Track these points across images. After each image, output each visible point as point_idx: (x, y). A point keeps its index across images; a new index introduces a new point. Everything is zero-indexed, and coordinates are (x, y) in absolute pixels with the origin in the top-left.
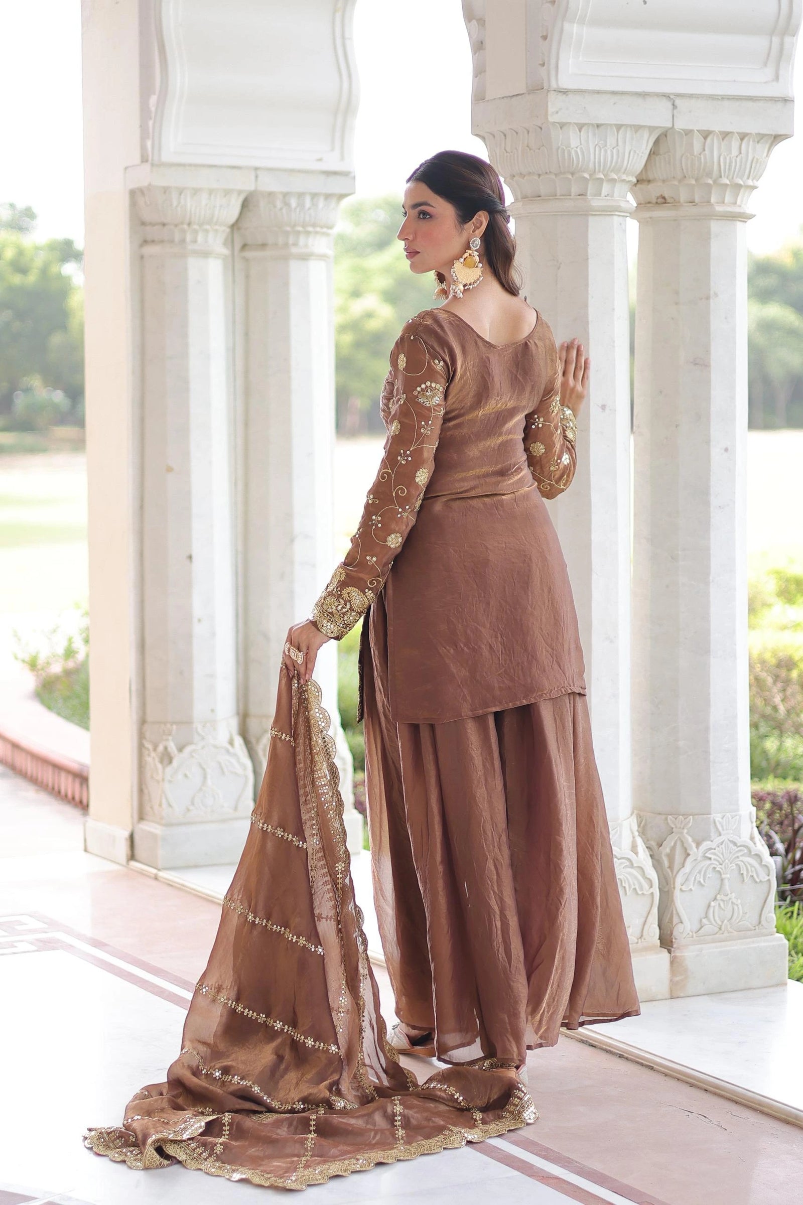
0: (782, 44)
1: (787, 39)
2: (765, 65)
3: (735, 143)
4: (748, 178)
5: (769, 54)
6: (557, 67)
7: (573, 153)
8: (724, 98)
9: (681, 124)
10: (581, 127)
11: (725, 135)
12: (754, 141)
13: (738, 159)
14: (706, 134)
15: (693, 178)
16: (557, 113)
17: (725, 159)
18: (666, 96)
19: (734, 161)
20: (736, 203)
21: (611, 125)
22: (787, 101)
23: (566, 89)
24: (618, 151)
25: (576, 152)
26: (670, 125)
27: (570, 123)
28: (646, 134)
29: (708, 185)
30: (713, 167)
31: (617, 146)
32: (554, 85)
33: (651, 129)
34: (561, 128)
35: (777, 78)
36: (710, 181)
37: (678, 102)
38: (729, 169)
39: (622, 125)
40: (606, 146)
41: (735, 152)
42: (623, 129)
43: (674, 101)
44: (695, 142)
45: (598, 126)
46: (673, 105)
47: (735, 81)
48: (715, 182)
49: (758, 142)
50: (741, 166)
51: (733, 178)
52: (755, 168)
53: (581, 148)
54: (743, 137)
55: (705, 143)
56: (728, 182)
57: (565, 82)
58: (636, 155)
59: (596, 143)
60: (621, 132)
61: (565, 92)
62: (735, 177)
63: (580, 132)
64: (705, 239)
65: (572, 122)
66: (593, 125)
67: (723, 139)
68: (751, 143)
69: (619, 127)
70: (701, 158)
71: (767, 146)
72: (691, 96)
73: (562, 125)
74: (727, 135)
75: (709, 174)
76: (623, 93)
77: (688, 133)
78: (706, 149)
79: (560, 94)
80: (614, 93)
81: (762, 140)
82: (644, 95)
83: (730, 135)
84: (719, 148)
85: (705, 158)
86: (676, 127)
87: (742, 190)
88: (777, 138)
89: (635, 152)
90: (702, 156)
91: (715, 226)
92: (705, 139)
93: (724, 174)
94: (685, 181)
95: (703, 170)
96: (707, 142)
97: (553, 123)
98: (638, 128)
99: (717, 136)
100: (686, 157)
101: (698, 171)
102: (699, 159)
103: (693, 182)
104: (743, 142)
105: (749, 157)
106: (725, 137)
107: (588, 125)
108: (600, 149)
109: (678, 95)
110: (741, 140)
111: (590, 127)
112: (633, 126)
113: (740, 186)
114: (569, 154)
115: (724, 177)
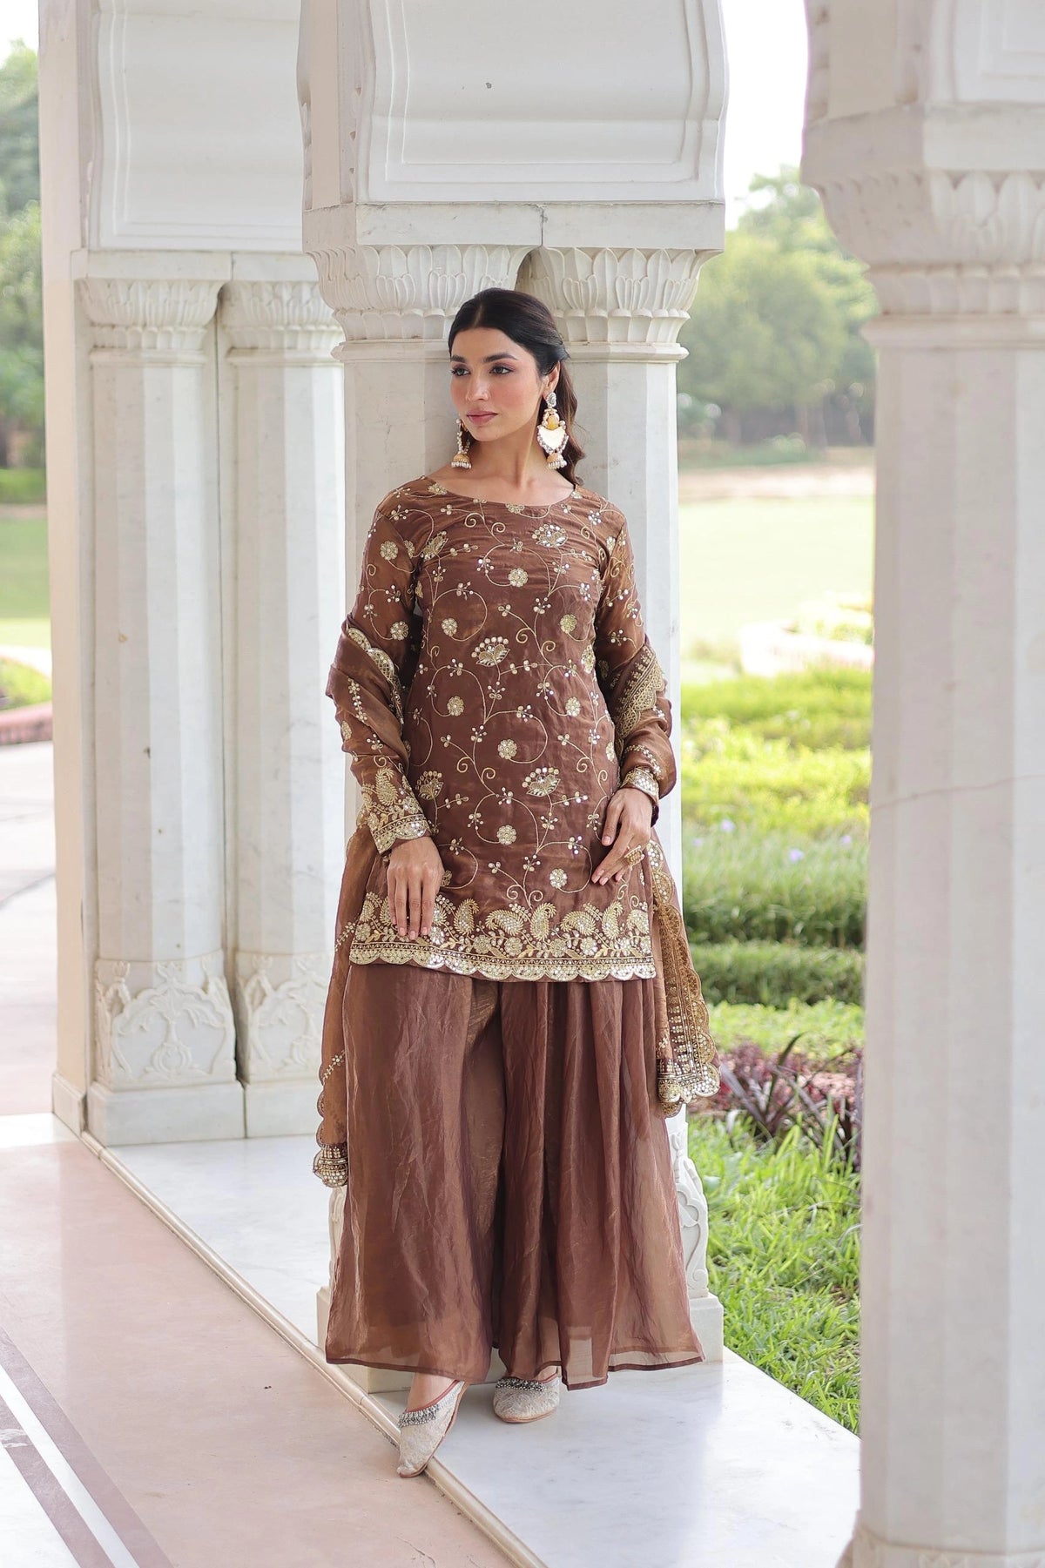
2: (679, 158)
3: (637, 264)
4: (663, 309)
6: (367, 174)
7: (397, 284)
8: (617, 204)
9: (552, 242)
10: (407, 250)
11: (623, 253)
12: (664, 260)
13: (642, 283)
14: (594, 253)
15: (580, 308)
16: (370, 233)
17: (623, 284)
18: (530, 205)
19: (635, 286)
21: (449, 246)
22: (714, 205)
23: (382, 202)
24: (464, 278)
25: (401, 284)
26: (538, 243)
27: (390, 247)
28: (504, 255)
29: (602, 319)
30: (605, 293)
31: (463, 271)
32: (363, 197)
33: (512, 249)
34: (378, 253)
35: (696, 176)
36: (604, 314)
37: (548, 213)
38: (631, 297)
39: (468, 246)
40: (445, 273)
41: (637, 273)
43: (543, 212)
44: (578, 263)
45: (432, 247)
46: (542, 216)
47: (633, 182)
48: (611, 314)
49: (672, 261)
50: (646, 292)
51: (637, 309)
53: (411, 277)
54: (648, 254)
55: (593, 263)
56: (630, 314)
57: (378, 195)
59: (432, 268)
60: (466, 254)
61: (381, 206)
62: (639, 307)
63: (406, 255)
64: (600, 388)
65: (394, 244)
66: (423, 246)
67: (619, 259)
68: (660, 262)
69: (463, 248)
70: (586, 283)
71: (687, 265)
72: (566, 204)
73: (379, 249)
74: (624, 253)
75: (602, 304)
76: (466, 204)
77: (568, 251)
78: (595, 271)
79: (373, 209)
80: (453, 204)
81: (676, 259)
82: (497, 205)
83: (628, 252)
84: (614, 271)
85: (594, 285)
86: (545, 245)
88: (698, 256)
89: (488, 279)
90: (589, 281)
91: (613, 372)
92: (593, 258)
93: (623, 303)
94: (571, 314)
95: (594, 299)
96: (595, 263)
97: (366, 247)
98: (491, 248)
99: (610, 254)
100: (569, 283)
101: (587, 301)
102: (586, 285)
103: (581, 314)
104: (650, 261)
105: (660, 281)
106: (623, 255)
107: (418, 247)
108: (437, 278)
109: (549, 204)
110: (648, 258)
111: (421, 250)
112: (485, 245)
113: (648, 319)
114: (391, 283)
115: (624, 307)
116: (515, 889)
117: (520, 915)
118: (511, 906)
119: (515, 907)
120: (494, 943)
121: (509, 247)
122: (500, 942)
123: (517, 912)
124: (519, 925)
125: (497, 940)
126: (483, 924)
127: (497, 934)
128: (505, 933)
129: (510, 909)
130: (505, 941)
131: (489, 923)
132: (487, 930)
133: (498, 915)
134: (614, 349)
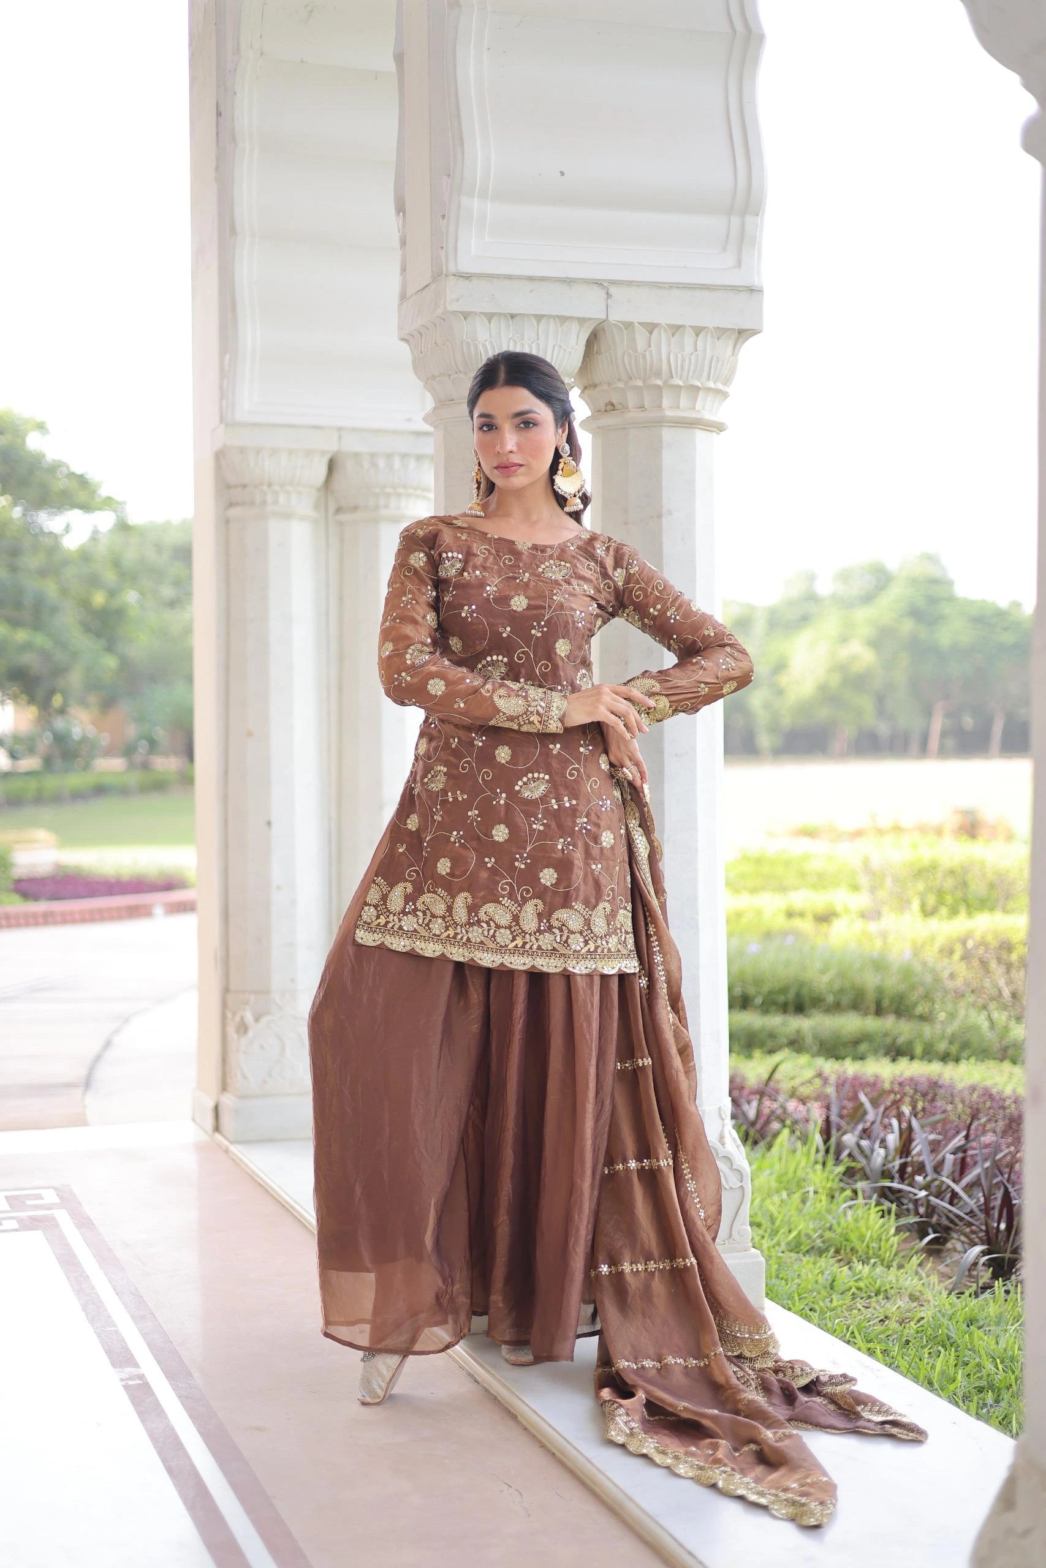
0: (743, 225)
1: (749, 219)
2: (724, 249)
3: (689, 339)
4: (708, 379)
5: (728, 236)
6: (456, 248)
7: (481, 347)
8: (672, 286)
9: (616, 316)
10: (490, 316)
11: (676, 329)
12: (712, 336)
13: (693, 357)
14: (651, 327)
15: (640, 378)
16: (458, 300)
17: (677, 356)
18: (598, 283)
19: (687, 359)
20: (694, 408)
21: (528, 315)
22: (754, 291)
23: (467, 273)
24: (538, 345)
25: (484, 346)
26: (604, 317)
27: (475, 313)
28: (575, 327)
29: (658, 388)
30: (662, 365)
31: (538, 339)
32: (452, 268)
33: (582, 321)
34: (465, 319)
35: (739, 264)
36: (659, 382)
37: (613, 290)
38: (682, 368)
39: (543, 316)
40: (523, 339)
41: (688, 349)
42: (544, 320)
43: (608, 290)
44: (638, 337)
45: (512, 316)
46: (607, 293)
47: (685, 267)
48: (665, 383)
49: (718, 339)
50: (696, 365)
51: (687, 379)
52: (716, 368)
53: (491, 341)
54: (698, 331)
55: (650, 338)
56: (681, 383)
57: (465, 264)
58: (562, 351)
59: (511, 336)
60: (541, 324)
61: (468, 277)
62: (690, 378)
63: (490, 323)
64: (656, 448)
65: (478, 310)
66: (504, 315)
67: (673, 335)
68: (709, 338)
69: (539, 318)
70: (645, 355)
71: (731, 343)
72: (629, 283)
73: (466, 315)
74: (678, 329)
75: (658, 375)
76: (542, 279)
77: (629, 325)
78: (652, 345)
79: (461, 279)
80: (531, 279)
81: (722, 338)
82: (569, 281)
83: (681, 329)
84: (669, 345)
85: (651, 356)
86: (610, 319)
87: (701, 394)
88: (743, 334)
89: (560, 347)
90: (647, 354)
91: (668, 434)
92: (651, 333)
93: (677, 373)
94: (632, 383)
95: (651, 369)
96: (652, 337)
97: (455, 313)
98: (563, 319)
99: (666, 330)
100: (630, 354)
101: (645, 371)
102: (644, 356)
103: (640, 383)
104: (699, 338)
105: (708, 356)
106: (676, 331)
107: (500, 315)
108: (516, 342)
109: (613, 282)
110: (697, 335)
111: (502, 317)
112: (558, 317)
113: (698, 388)
114: (476, 348)
115: (677, 377)
116: (506, 884)
117: (510, 908)
118: (501, 899)
119: (505, 901)
120: (486, 933)
121: (578, 319)
122: (492, 932)
123: (506, 905)
124: (509, 917)
125: (489, 930)
126: (476, 915)
127: (489, 925)
128: (496, 924)
129: (500, 903)
130: (495, 931)
131: (482, 915)
132: (479, 922)
133: (490, 908)
134: (669, 413)
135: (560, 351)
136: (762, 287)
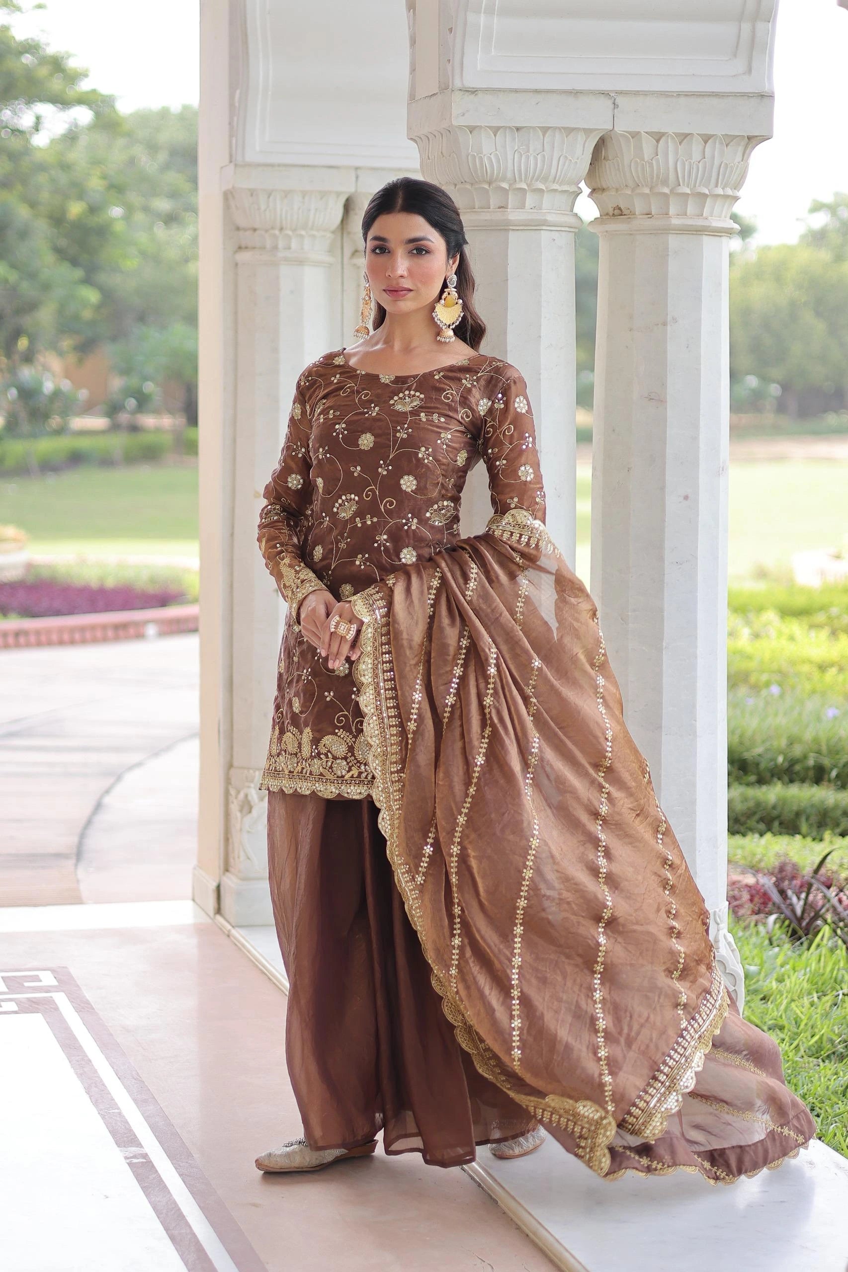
0: (753, 31)
1: (760, 25)
2: (735, 55)
3: (696, 147)
4: (717, 186)
5: (738, 43)
6: (461, 62)
7: (486, 160)
8: (681, 94)
9: (622, 126)
10: (496, 130)
11: (684, 137)
12: (721, 144)
13: (700, 165)
14: (658, 137)
15: (646, 186)
16: (463, 115)
17: (684, 164)
18: (605, 94)
19: (695, 167)
20: (701, 215)
21: (534, 128)
22: (764, 97)
23: (473, 88)
24: (544, 156)
25: (490, 159)
26: (609, 127)
27: (480, 127)
28: (581, 137)
29: (665, 195)
30: (668, 172)
31: (543, 151)
32: (458, 84)
33: (588, 132)
34: (471, 132)
35: (750, 71)
36: (666, 190)
37: (620, 100)
38: (690, 176)
39: (549, 128)
40: (528, 151)
41: (696, 155)
42: (550, 132)
43: (614, 100)
44: (644, 145)
45: (518, 129)
46: (614, 104)
47: (693, 75)
48: (671, 191)
49: (726, 146)
50: (703, 172)
51: (695, 186)
52: (724, 175)
53: (497, 154)
54: (706, 138)
55: (657, 146)
56: (687, 191)
57: (470, 81)
58: (567, 162)
59: (516, 148)
60: (547, 135)
61: (474, 92)
62: (697, 185)
63: (495, 135)
64: (662, 256)
65: (484, 124)
66: (510, 127)
67: (680, 143)
68: (717, 146)
69: (545, 130)
70: (653, 164)
71: (740, 149)
72: (637, 93)
73: (472, 129)
74: (685, 137)
75: (665, 182)
76: (548, 91)
77: (635, 135)
78: (659, 153)
79: (467, 93)
80: (537, 91)
81: (731, 144)
82: (576, 93)
83: (689, 137)
84: (676, 153)
85: (658, 164)
86: (616, 129)
87: (708, 201)
88: (753, 140)
90: (654, 162)
91: (673, 242)
92: (658, 141)
93: (684, 181)
94: (639, 191)
95: (657, 177)
96: (659, 145)
97: (460, 127)
98: (569, 131)
99: (673, 138)
100: (636, 162)
101: (652, 178)
102: (651, 165)
103: (647, 191)
104: (707, 144)
105: (717, 163)
106: (683, 139)
107: (505, 128)
108: (521, 156)
109: (620, 93)
110: (706, 142)
111: (508, 131)
112: (564, 128)
113: (705, 196)
114: (481, 159)
115: (684, 185)
116: (342, 716)
117: (345, 739)
120: (324, 765)
121: (584, 130)
122: (329, 764)
125: (327, 762)
127: (327, 757)
128: (333, 756)
131: (321, 747)
132: (319, 754)
134: (675, 221)
135: (565, 163)
136: (773, 93)
